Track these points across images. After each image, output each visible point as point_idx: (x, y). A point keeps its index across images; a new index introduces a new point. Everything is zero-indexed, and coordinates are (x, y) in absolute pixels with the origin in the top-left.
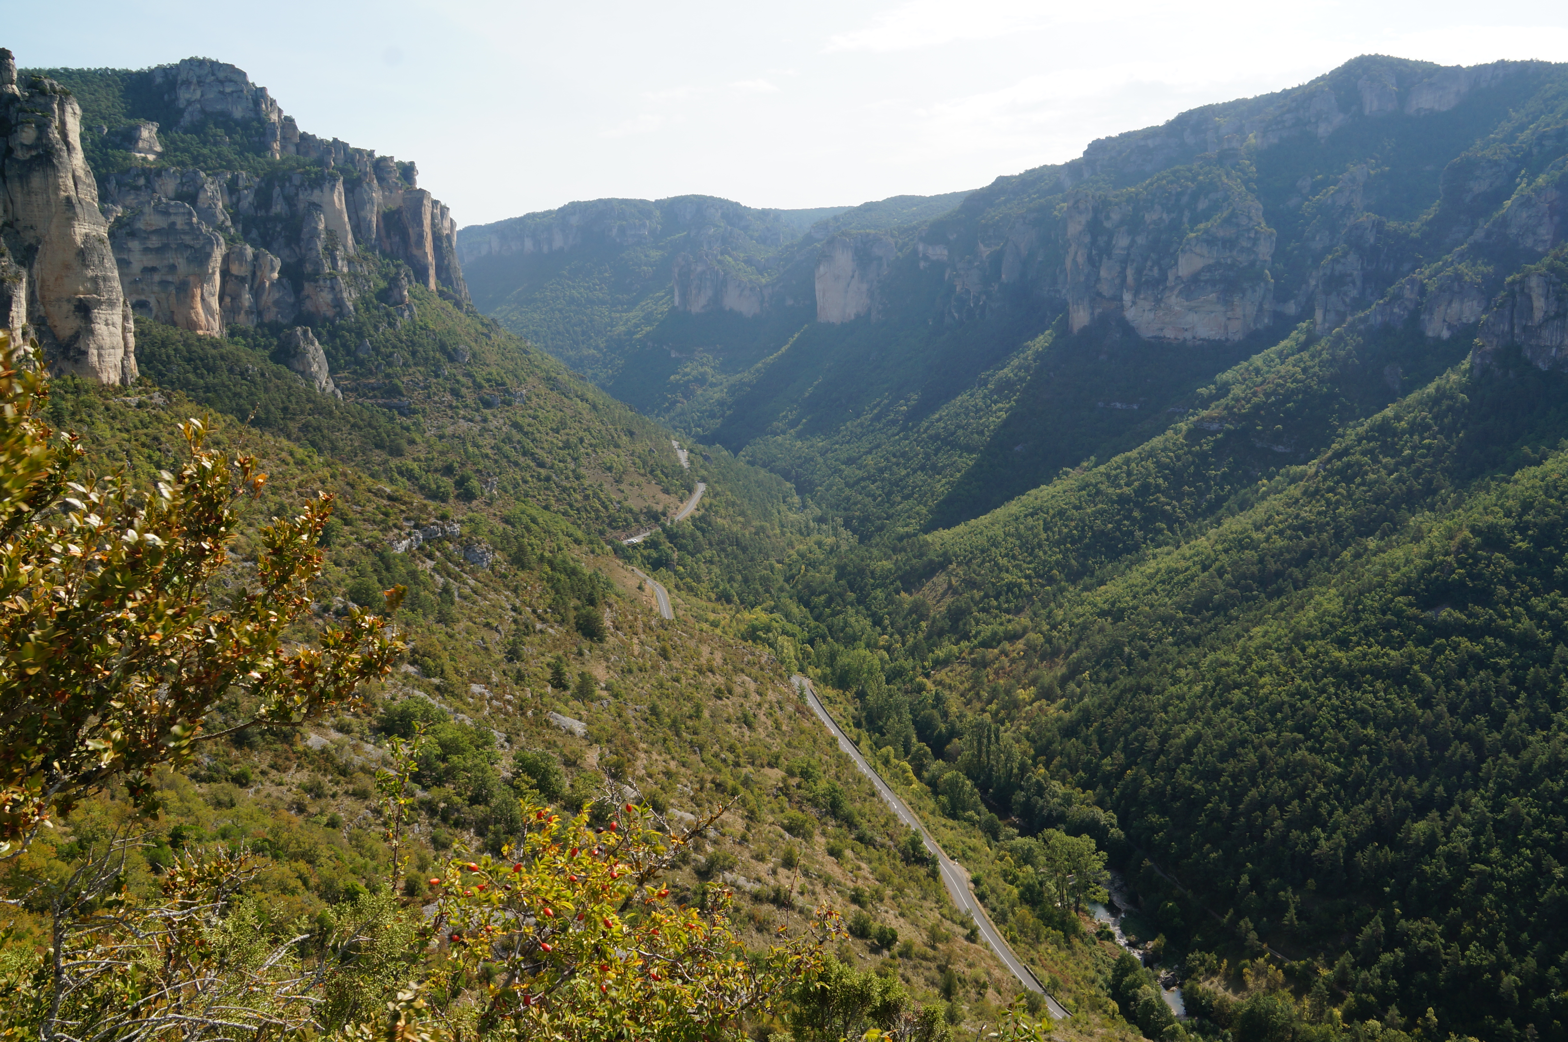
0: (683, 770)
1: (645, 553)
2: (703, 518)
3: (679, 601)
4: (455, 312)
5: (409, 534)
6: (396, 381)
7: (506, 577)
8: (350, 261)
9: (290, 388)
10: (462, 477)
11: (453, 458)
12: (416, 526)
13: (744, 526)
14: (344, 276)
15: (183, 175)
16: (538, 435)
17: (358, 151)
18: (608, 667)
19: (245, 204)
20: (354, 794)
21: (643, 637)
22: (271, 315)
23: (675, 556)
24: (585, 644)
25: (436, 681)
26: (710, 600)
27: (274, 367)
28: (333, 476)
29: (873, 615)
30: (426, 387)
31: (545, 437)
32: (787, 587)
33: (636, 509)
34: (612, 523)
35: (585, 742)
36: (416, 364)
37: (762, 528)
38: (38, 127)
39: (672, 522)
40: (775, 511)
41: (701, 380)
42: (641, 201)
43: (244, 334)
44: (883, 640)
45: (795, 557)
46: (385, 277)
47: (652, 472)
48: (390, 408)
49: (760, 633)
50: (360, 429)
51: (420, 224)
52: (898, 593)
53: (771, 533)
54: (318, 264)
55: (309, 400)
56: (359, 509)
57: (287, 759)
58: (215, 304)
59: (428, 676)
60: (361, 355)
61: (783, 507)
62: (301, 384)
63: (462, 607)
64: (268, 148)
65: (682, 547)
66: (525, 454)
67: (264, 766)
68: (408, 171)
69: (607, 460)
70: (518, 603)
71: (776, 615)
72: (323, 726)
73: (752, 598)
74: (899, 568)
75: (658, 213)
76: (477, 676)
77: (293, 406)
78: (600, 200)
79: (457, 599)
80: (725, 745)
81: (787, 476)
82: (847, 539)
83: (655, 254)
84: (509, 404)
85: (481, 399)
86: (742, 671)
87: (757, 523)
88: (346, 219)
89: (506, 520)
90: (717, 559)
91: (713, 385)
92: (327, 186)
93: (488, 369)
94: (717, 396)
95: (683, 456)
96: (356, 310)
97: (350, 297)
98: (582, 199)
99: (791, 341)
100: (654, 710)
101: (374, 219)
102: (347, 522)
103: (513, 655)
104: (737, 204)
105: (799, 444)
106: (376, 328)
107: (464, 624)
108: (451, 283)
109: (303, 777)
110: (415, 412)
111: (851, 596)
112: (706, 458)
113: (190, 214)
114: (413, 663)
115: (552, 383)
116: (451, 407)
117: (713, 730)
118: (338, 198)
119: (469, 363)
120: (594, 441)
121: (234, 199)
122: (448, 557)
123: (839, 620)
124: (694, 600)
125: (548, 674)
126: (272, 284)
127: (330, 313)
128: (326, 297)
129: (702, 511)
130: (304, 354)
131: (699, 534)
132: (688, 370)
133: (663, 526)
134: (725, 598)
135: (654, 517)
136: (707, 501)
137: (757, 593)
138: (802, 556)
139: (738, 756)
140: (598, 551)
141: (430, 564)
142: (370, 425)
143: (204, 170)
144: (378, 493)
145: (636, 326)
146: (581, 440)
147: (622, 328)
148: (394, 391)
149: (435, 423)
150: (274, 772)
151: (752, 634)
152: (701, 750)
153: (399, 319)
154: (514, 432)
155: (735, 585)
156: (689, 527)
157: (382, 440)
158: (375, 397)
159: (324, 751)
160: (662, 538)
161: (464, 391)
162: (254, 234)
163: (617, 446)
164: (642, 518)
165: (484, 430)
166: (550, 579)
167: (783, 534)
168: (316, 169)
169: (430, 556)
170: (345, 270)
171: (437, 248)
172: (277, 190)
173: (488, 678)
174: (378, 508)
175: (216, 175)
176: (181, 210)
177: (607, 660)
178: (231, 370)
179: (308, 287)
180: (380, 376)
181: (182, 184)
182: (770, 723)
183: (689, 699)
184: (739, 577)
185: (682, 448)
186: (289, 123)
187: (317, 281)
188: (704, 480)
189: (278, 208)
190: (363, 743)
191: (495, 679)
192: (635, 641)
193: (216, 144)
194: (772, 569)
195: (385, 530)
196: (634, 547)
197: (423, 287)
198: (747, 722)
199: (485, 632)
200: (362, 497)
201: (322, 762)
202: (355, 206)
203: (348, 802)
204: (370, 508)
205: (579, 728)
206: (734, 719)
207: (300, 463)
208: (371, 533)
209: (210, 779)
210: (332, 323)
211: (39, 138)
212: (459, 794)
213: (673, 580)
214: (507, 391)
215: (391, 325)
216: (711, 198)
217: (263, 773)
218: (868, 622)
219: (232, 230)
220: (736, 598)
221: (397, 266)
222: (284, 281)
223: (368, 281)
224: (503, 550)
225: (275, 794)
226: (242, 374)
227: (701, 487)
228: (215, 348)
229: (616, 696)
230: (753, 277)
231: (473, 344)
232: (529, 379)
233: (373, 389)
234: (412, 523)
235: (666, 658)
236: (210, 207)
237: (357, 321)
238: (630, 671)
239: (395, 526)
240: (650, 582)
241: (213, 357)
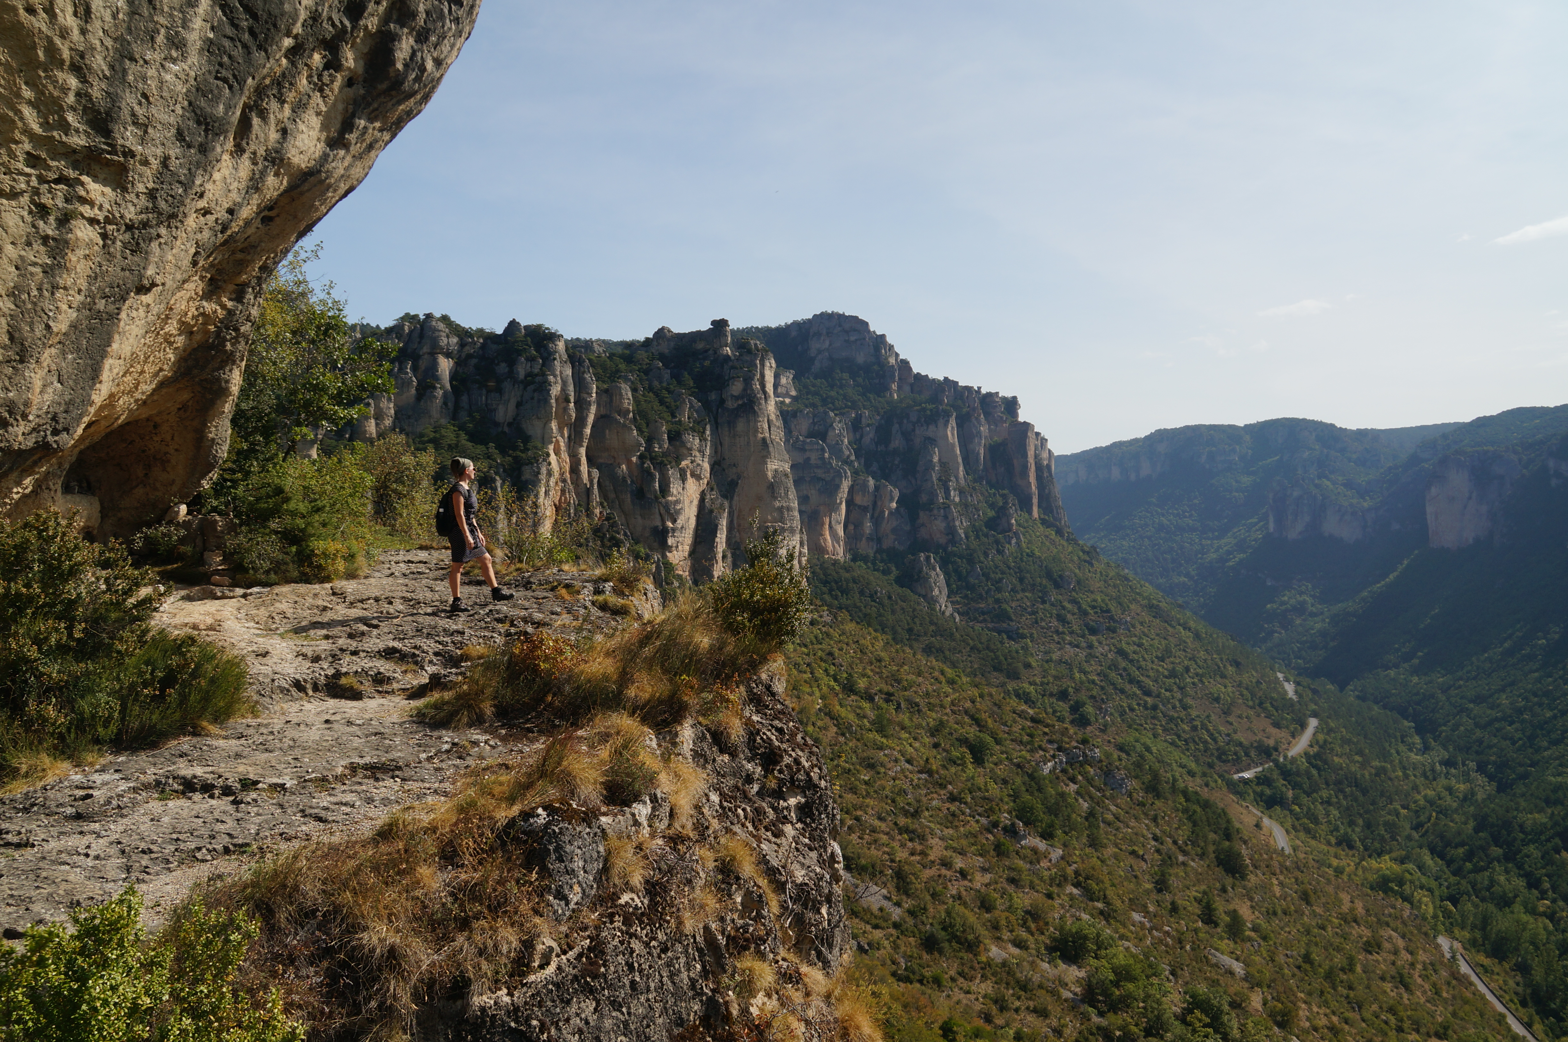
0: (1346, 1027)
1: (1259, 789)
2: (1317, 756)
3: (1298, 842)
4: (1058, 539)
5: (1054, 757)
6: (1004, 606)
7: (1144, 805)
8: (961, 492)
9: (914, 610)
10: (1077, 702)
11: (1067, 683)
12: (1060, 749)
13: (1363, 765)
14: (956, 505)
15: (815, 416)
16: (1143, 663)
17: (968, 389)
18: (1252, 907)
19: (867, 440)
20: (1035, 1011)
21: (1281, 878)
22: (887, 543)
23: (1290, 794)
24: (1229, 881)
25: (1100, 905)
26: (1329, 843)
27: (900, 590)
28: (981, 696)
29: (1527, 876)
30: (1034, 613)
31: (1150, 665)
32: (1415, 835)
33: (1245, 743)
34: (1221, 755)
35: (1246, 985)
36: (1023, 590)
37: (1384, 769)
38: (745, 380)
39: (1285, 757)
40: (1393, 751)
41: (1300, 609)
42: (1230, 426)
43: (865, 559)
44: (1544, 904)
45: (1422, 802)
46: (992, 506)
47: (1261, 704)
48: (999, 632)
49: (1392, 885)
50: (979, 651)
51: (1025, 455)
52: (1558, 852)
53: (1393, 775)
54: (933, 495)
55: (932, 623)
56: (1006, 729)
57: (972, 968)
58: (841, 532)
59: (1092, 900)
60: (972, 580)
61: (1402, 748)
62: (924, 606)
63: (1106, 833)
64: (887, 388)
65: (1295, 786)
66: (1131, 681)
67: (952, 973)
68: (1011, 404)
69: (1214, 690)
70: (1158, 832)
71: (1410, 866)
72: (1003, 940)
73: (1377, 845)
74: (1556, 824)
75: (1247, 438)
76: (1135, 904)
77: (917, 628)
78: (1187, 427)
79: (1102, 825)
80: (1385, 1006)
81: (1404, 714)
82: (1483, 787)
83: (1246, 480)
84: (1114, 631)
85: (1087, 625)
86: (1388, 924)
87: (1376, 763)
88: (958, 452)
89: (1121, 748)
90: (1335, 800)
91: (1313, 615)
92: (941, 422)
93: (1093, 596)
94: (1318, 626)
95: (1290, 689)
96: (967, 537)
97: (961, 526)
98: (1169, 427)
99: (1400, 568)
100: (1307, 958)
101: (982, 451)
102: (998, 742)
103: (1161, 885)
104: (1332, 426)
105: (1415, 679)
106: (986, 555)
107: (1111, 850)
108: (1052, 512)
109: (986, 987)
110: (1023, 636)
111: (1496, 851)
112: (1315, 692)
113: (823, 450)
114: (1077, 885)
115: (1154, 609)
116: (1057, 632)
117: (1368, 987)
118: (951, 433)
119: (1074, 590)
120: (1200, 671)
121: (858, 436)
122: (1090, 781)
123: (1483, 878)
124: (1313, 843)
125: (1196, 909)
126: (891, 513)
127: (943, 540)
128: (940, 525)
129: (1316, 749)
130: (926, 578)
131: (1314, 772)
132: (1286, 598)
133: (1276, 762)
134: (1346, 843)
135: (1266, 752)
136: (1321, 737)
137: (1383, 840)
138: (1431, 803)
139: (1402, 1020)
140: (1212, 784)
141: (1073, 787)
142: (988, 648)
143: (833, 411)
144: (1022, 715)
145: (1229, 553)
146: (1187, 669)
147: (1214, 556)
148: (1003, 616)
149: (1042, 648)
150: (961, 980)
151: (1383, 885)
152: (1360, 1008)
153: (1007, 546)
154: (1120, 659)
155: (1357, 829)
156: (1304, 764)
157: (1000, 663)
158: (985, 621)
159: (1004, 964)
160: (1275, 775)
161: (1069, 617)
162: (875, 467)
163: (1223, 676)
164: (1253, 754)
165: (1090, 656)
166: (1185, 811)
167: (1406, 776)
168: (930, 406)
169: (1073, 780)
170: (957, 499)
171: (1039, 478)
172: (896, 427)
173: (1145, 906)
174: (1023, 729)
175: (842, 414)
176: (816, 447)
177: (1251, 899)
178: (862, 593)
179: (923, 516)
180: (990, 600)
181: (814, 423)
182: (1427, 986)
183: (1338, 949)
184: (1360, 822)
185: (1288, 680)
186: (905, 365)
187: (931, 510)
188: (1315, 715)
189: (897, 442)
190: (1038, 961)
191: (1151, 908)
192: (1275, 882)
193: (841, 387)
194: (1398, 815)
195: (1031, 751)
196: (1246, 782)
197: (1027, 515)
198: (1402, 981)
199: (1131, 860)
200: (1009, 717)
201: (1004, 975)
202: (965, 440)
203: (1031, 1018)
204: (1016, 728)
205: (1238, 968)
206: (1388, 976)
207: (951, 682)
208: (1020, 753)
209: (907, 980)
210: (945, 550)
211: (745, 390)
212: (1136, 1025)
213: (1289, 821)
214: (1111, 618)
215: (1000, 552)
216: (1304, 420)
217: (953, 979)
218: (1521, 883)
219: (856, 464)
220: (1358, 844)
221: (1004, 496)
222: (902, 510)
223: (977, 510)
224: (1136, 777)
225: (965, 1001)
226: (871, 596)
227: (1313, 723)
228: (848, 571)
229: (1265, 938)
230: (1354, 501)
231: (1077, 571)
232: (1133, 607)
233: (983, 613)
234: (1056, 746)
235: (1308, 903)
236: (837, 444)
237: (968, 548)
238: (1275, 914)
239: (1040, 747)
240: (1266, 821)
241: (847, 581)
